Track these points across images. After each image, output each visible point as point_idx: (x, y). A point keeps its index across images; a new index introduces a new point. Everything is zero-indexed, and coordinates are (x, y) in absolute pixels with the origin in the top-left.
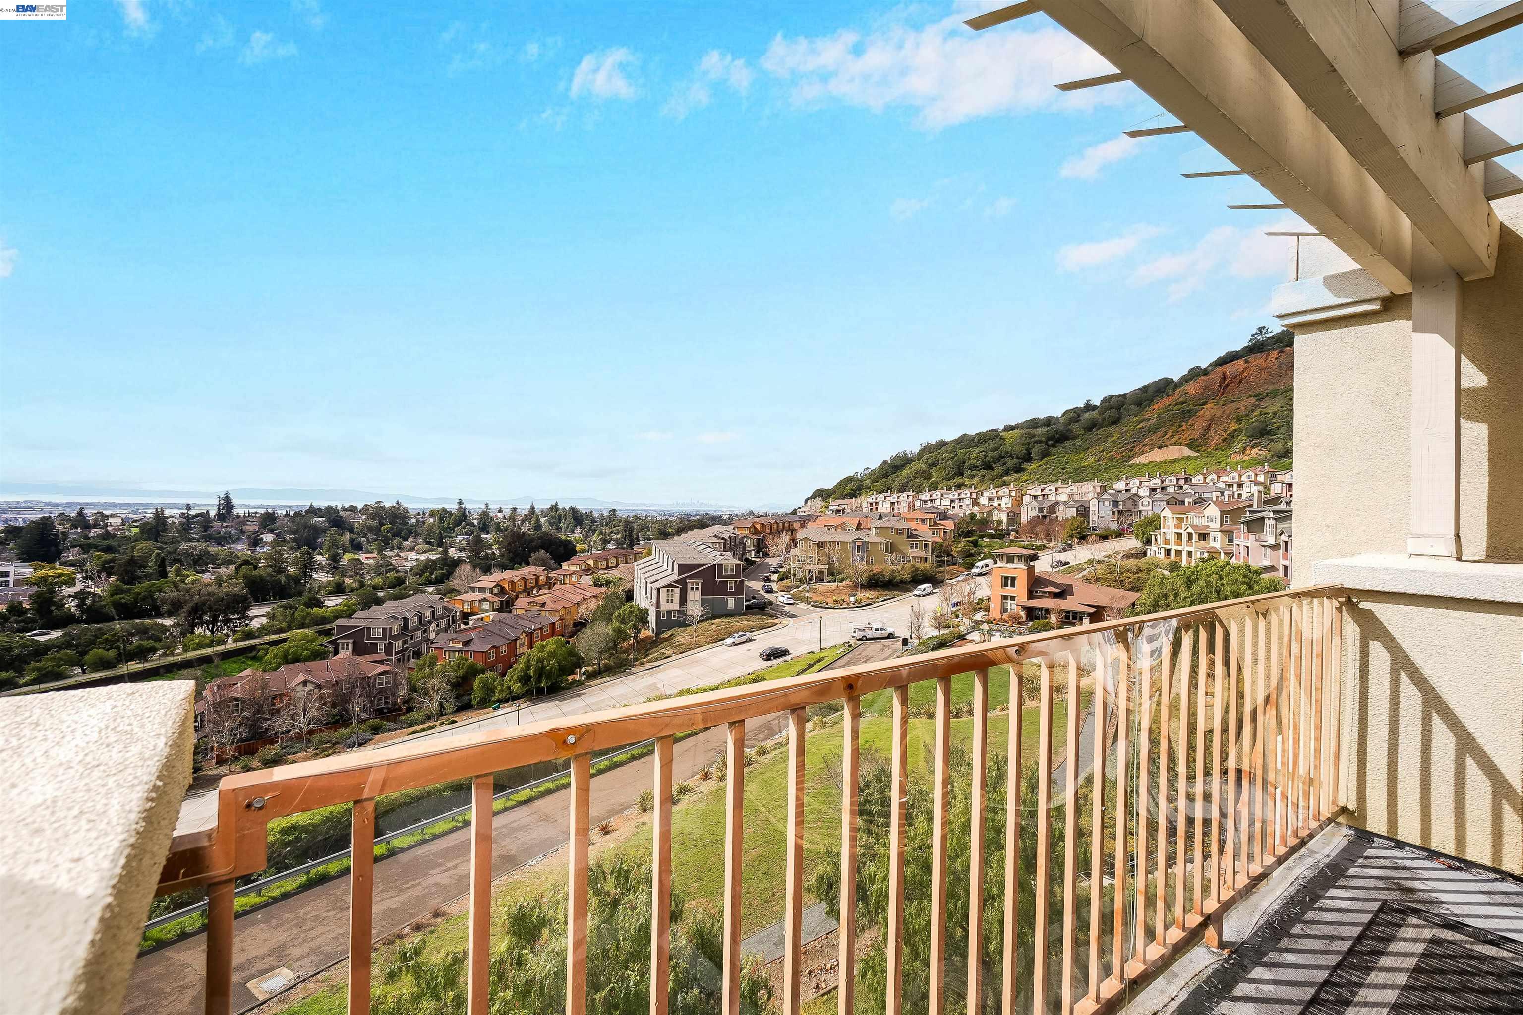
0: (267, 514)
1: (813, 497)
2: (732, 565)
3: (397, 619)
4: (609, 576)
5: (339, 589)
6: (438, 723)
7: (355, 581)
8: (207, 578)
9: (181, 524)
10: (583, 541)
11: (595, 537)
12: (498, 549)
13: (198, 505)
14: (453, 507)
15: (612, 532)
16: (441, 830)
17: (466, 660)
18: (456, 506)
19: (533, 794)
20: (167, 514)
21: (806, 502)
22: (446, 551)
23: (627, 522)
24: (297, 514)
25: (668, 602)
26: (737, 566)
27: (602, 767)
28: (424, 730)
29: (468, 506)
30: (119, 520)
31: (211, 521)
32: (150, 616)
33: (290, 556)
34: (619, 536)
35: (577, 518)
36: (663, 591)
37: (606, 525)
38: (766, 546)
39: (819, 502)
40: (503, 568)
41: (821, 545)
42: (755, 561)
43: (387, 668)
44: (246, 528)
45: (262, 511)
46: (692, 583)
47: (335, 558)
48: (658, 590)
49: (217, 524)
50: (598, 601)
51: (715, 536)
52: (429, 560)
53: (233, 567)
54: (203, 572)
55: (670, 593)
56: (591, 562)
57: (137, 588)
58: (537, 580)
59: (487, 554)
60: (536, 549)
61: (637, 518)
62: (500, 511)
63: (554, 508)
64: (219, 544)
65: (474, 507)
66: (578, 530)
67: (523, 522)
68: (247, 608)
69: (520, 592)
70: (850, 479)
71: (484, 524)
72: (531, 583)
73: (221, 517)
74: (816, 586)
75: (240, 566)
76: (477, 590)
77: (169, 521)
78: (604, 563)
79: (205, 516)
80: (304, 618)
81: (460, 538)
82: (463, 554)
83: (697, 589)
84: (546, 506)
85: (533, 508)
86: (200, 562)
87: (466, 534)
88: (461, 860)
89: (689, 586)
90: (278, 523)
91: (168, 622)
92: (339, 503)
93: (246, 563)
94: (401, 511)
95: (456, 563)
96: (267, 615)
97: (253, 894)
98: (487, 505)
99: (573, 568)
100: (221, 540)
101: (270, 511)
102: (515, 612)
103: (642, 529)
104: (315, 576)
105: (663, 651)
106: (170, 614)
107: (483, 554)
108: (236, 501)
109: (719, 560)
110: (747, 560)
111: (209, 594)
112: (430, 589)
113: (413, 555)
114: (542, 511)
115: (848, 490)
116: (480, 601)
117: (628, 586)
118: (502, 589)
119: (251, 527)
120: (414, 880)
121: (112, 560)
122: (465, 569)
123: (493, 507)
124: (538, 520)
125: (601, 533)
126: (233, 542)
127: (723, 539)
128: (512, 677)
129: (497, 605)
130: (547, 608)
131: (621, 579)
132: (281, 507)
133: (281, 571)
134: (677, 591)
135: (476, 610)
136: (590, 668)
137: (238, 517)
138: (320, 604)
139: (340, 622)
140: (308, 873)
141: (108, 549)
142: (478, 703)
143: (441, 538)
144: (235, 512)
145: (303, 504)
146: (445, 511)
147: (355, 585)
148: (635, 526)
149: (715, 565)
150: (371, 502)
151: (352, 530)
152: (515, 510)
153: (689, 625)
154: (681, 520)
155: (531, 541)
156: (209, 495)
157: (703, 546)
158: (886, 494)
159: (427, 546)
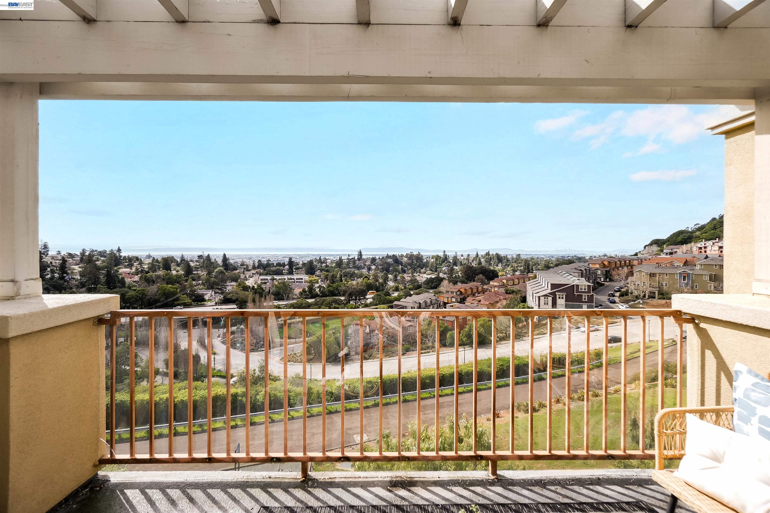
0: (373, 258)
1: (651, 244)
2: (585, 285)
3: (416, 303)
4: (514, 289)
5: (397, 289)
6: (431, 351)
7: (403, 286)
8: (354, 282)
9: (347, 262)
10: (503, 270)
11: (509, 268)
12: (461, 274)
13: (352, 255)
14: (441, 254)
15: (518, 266)
16: (424, 397)
17: (444, 324)
18: (443, 254)
19: (465, 390)
20: (343, 258)
21: (645, 247)
22: (438, 274)
23: (526, 261)
24: (383, 258)
25: (545, 304)
26: (589, 286)
27: (500, 384)
28: (425, 353)
29: (448, 253)
30: (330, 260)
31: (356, 261)
32: (338, 296)
33: (380, 274)
34: (522, 268)
35: (500, 259)
36: (542, 298)
37: (515, 262)
38: (611, 275)
39: (655, 248)
40: (463, 282)
41: (652, 275)
42: (603, 284)
43: (412, 324)
44: (366, 263)
45: (371, 257)
46: (559, 295)
47: (396, 277)
48: (539, 297)
49: (357, 262)
50: (507, 301)
51: (576, 269)
52: (431, 278)
53: (362, 279)
54: (353, 280)
55: (546, 299)
56: (505, 281)
57: (334, 285)
58: (477, 289)
59: (456, 276)
60: (478, 274)
61: (532, 259)
62: (462, 256)
63: (488, 254)
64: (358, 270)
65: (451, 254)
66: (500, 265)
67: (473, 261)
68: (366, 295)
69: (470, 295)
70: (680, 233)
71: (455, 262)
72: (475, 290)
73: (359, 259)
74: (649, 301)
75: (364, 279)
76: (450, 292)
77: (344, 261)
78: (512, 282)
79: (353, 259)
80: (384, 300)
81: (444, 268)
82: (445, 276)
83: (563, 298)
84: (484, 253)
85: (477, 254)
86: (352, 276)
87: (447, 266)
88: (431, 411)
89: (558, 296)
90: (377, 261)
91: (342, 298)
92: (397, 253)
93: (366, 277)
94: (420, 256)
95: (442, 280)
96: (372, 298)
97: (358, 403)
98: (456, 253)
99: (496, 284)
100: (359, 268)
101: (374, 257)
102: (466, 304)
103: (535, 264)
104: (388, 283)
105: (542, 330)
106: (343, 295)
107: (454, 276)
108: (363, 253)
109: (576, 282)
110: (598, 283)
111: (354, 289)
112: (431, 291)
113: (425, 276)
114: (482, 256)
115: (679, 239)
116: (451, 298)
117: (524, 295)
118: (461, 292)
119: (368, 263)
120: (412, 414)
121: (328, 275)
122: (445, 283)
123: (459, 254)
124: (480, 260)
125: (512, 267)
126: (362, 269)
127: (581, 270)
128: (463, 334)
129: (459, 300)
130: (481, 303)
131: (520, 291)
132: (378, 255)
133: (377, 281)
134: (550, 299)
135: (450, 302)
136: (501, 335)
137: (364, 259)
138: (389, 295)
139: (396, 303)
140: (375, 401)
141: (327, 271)
142: (449, 344)
143: (437, 268)
144: (363, 257)
145: (385, 254)
146: (438, 256)
147: (403, 288)
148: (531, 263)
149: (574, 285)
150: (409, 252)
151: (402, 265)
152: (469, 255)
153: (557, 318)
154: (558, 260)
155: (476, 270)
156: (355, 251)
157: (567, 274)
158: (714, 241)
159: (430, 272)
